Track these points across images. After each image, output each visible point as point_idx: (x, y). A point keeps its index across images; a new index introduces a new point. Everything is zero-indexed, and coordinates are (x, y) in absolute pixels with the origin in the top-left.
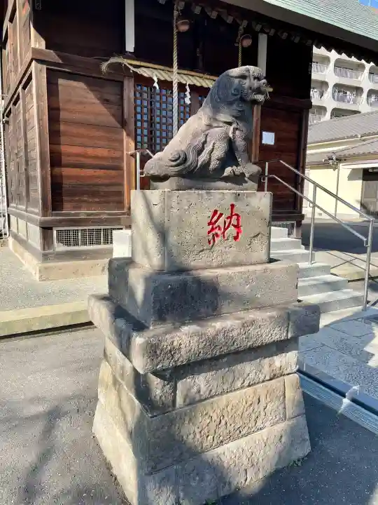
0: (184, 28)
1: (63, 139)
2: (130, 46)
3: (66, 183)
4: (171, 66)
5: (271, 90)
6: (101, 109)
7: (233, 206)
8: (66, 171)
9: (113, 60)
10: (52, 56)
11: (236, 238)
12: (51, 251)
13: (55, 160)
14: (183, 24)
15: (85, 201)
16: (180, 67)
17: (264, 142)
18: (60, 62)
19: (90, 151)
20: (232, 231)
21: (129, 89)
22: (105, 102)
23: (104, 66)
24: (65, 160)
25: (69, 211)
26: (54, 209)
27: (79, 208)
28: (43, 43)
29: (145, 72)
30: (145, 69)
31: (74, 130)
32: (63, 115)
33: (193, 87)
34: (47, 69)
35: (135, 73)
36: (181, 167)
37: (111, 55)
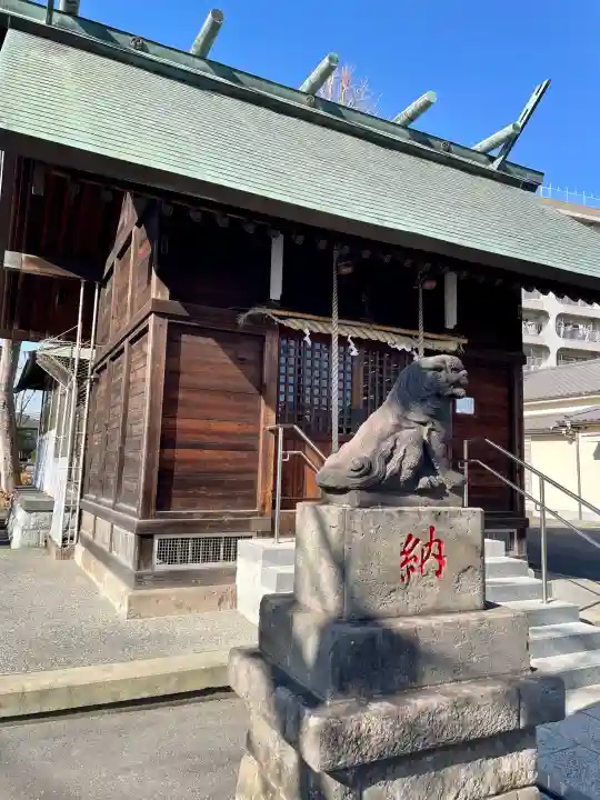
0: (346, 270)
1: (180, 410)
2: (276, 293)
3: (178, 470)
5: (466, 341)
6: (235, 371)
7: (432, 529)
8: (180, 454)
10: (177, 308)
11: (438, 573)
12: (148, 571)
13: (167, 438)
14: (347, 266)
15: (200, 496)
17: (458, 411)
18: (186, 314)
19: (215, 426)
20: (432, 562)
21: (272, 346)
22: (240, 361)
23: (242, 319)
24: (180, 438)
25: (179, 510)
26: (159, 507)
27: (193, 506)
28: (167, 292)
29: (294, 324)
30: (294, 321)
31: (197, 398)
32: (183, 379)
33: (357, 341)
34: (169, 324)
35: (281, 325)
36: (365, 478)
37: (251, 305)
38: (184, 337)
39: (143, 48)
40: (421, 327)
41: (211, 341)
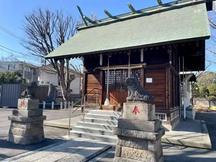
0: (110, 56)
2: (101, 64)
4: (107, 66)
6: (96, 79)
7: (23, 101)
8: (88, 95)
9: (96, 68)
10: (86, 70)
11: (24, 106)
15: (90, 102)
16: (109, 66)
17: (147, 82)
23: (94, 70)
24: (88, 92)
28: (85, 68)
29: (104, 69)
32: (88, 82)
33: (116, 70)
34: (85, 73)
38: (88, 75)
39: (101, 21)
40: (129, 64)
41: (92, 75)
